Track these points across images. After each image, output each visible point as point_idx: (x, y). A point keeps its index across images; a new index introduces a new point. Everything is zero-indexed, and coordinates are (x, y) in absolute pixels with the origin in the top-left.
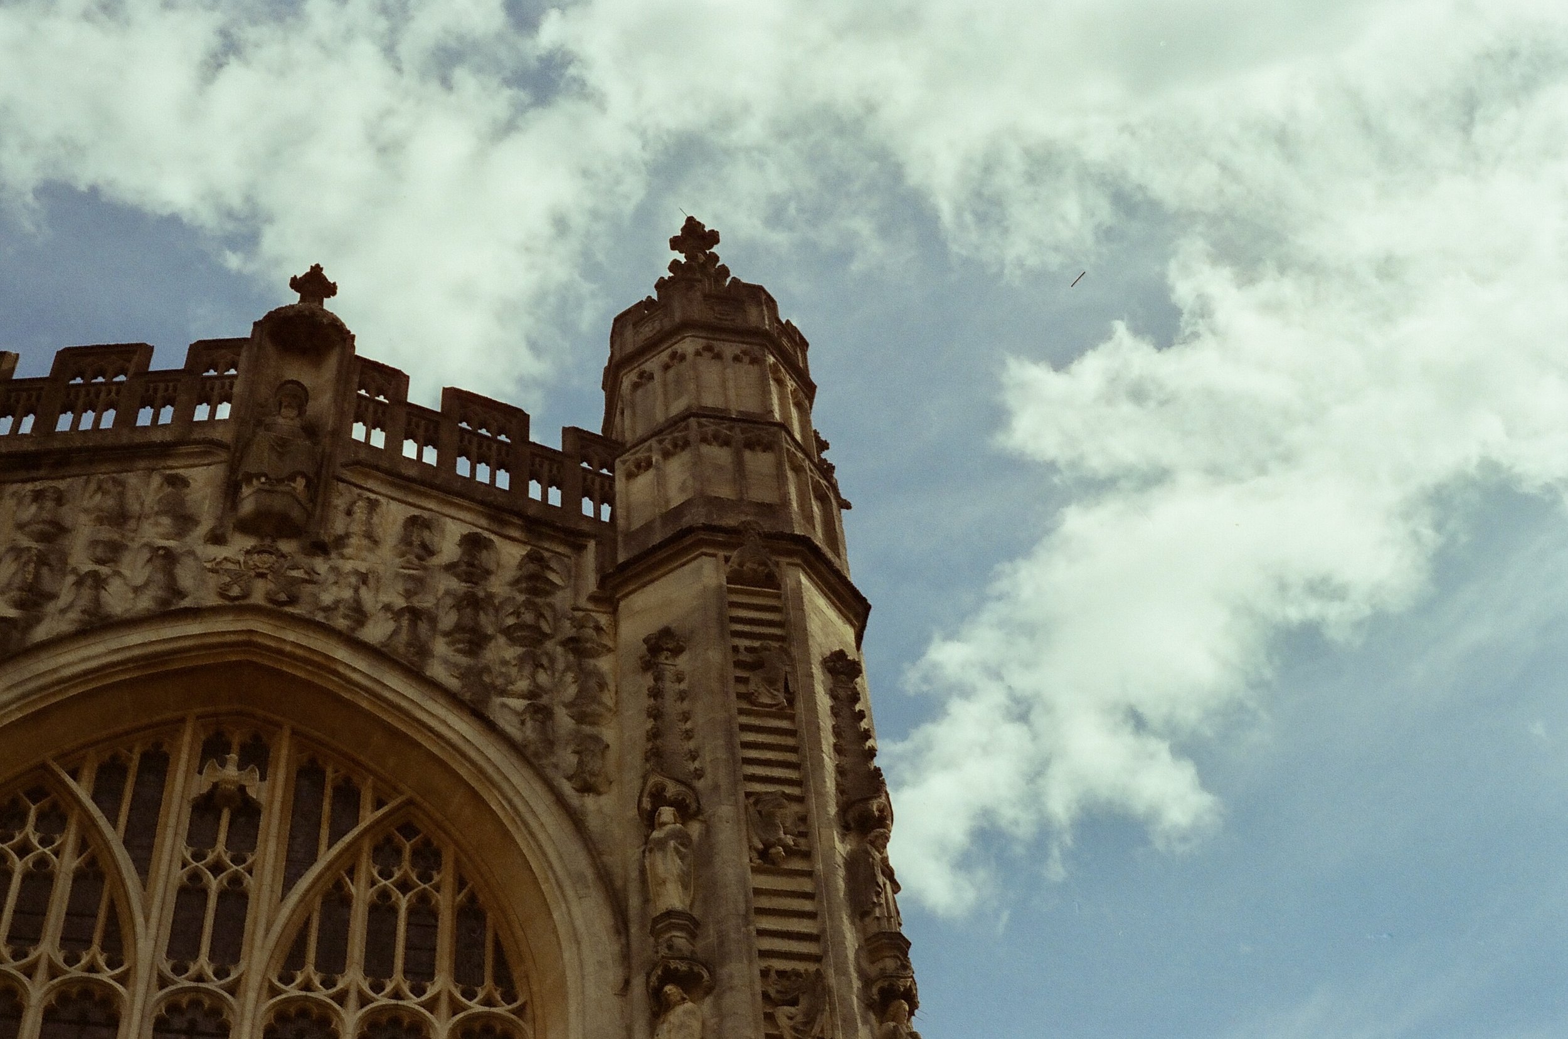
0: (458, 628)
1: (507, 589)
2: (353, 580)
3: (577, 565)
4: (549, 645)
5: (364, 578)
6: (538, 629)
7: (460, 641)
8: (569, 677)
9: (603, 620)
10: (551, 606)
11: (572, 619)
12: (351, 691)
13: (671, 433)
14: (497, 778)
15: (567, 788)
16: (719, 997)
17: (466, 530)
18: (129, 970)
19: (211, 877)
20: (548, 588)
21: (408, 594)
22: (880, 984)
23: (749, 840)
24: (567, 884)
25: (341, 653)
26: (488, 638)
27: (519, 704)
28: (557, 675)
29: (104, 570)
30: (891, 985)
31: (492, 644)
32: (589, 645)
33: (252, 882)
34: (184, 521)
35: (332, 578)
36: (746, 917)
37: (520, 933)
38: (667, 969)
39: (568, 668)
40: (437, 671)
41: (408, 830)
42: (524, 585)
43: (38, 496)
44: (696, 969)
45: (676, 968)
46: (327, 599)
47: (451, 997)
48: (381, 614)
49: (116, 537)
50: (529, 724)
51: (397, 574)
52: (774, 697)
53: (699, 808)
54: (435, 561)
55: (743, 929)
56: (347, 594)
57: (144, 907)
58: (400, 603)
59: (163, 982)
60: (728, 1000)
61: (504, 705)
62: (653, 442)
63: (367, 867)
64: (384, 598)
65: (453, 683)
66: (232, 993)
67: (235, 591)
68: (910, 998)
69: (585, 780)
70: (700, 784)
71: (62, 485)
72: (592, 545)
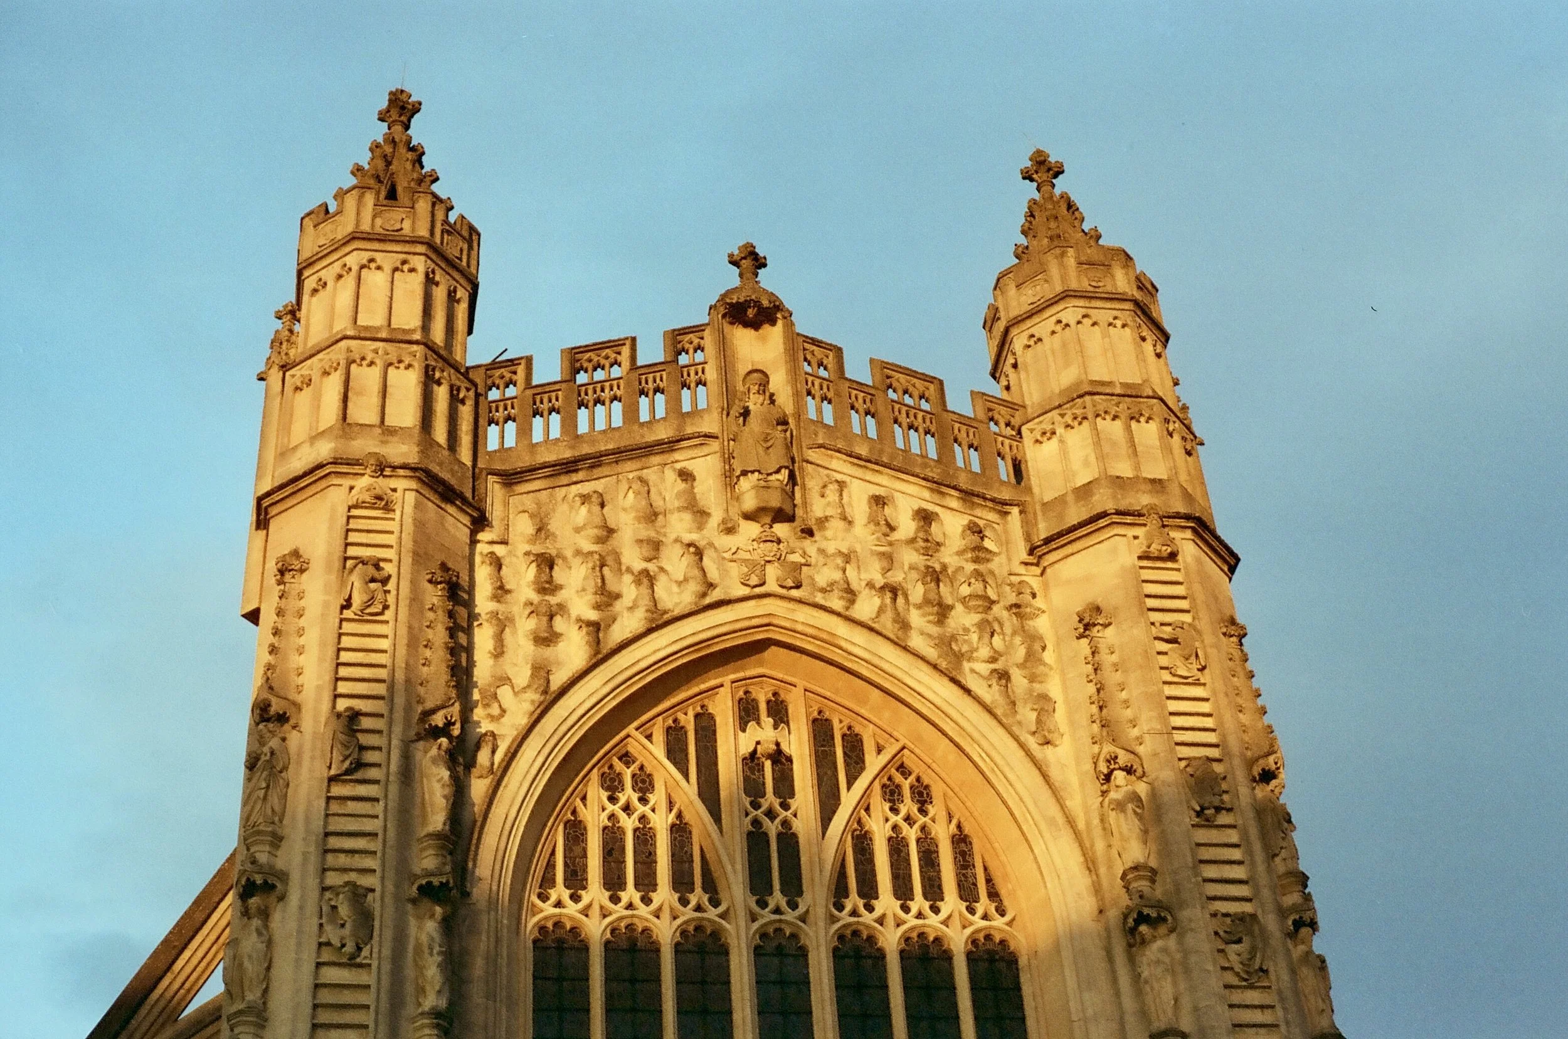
0: (927, 601)
1: (956, 558)
2: (839, 561)
3: (1006, 532)
4: (996, 609)
5: (847, 558)
6: (986, 598)
7: (929, 614)
8: (1018, 640)
9: (1035, 583)
10: (992, 572)
11: (1011, 585)
12: (851, 661)
13: (1071, 408)
14: (976, 735)
15: (1032, 742)
16: (1181, 936)
17: (917, 504)
18: (728, 909)
19: (770, 823)
20: (988, 556)
21: (886, 571)
22: (1292, 918)
23: (1188, 802)
24: (1043, 826)
25: (841, 629)
26: (951, 608)
27: (984, 668)
28: (1007, 638)
29: (652, 567)
30: (1301, 918)
31: (953, 613)
32: (1028, 610)
33: (800, 825)
34: (701, 515)
35: (822, 560)
36: (1194, 867)
37: (1003, 858)
38: (1140, 913)
39: (1014, 633)
40: (916, 642)
41: (903, 769)
42: (970, 555)
43: (585, 498)
44: (1163, 914)
45: (1148, 914)
46: (821, 580)
47: (961, 914)
48: (867, 590)
49: (653, 534)
50: (995, 687)
51: (873, 553)
52: (1189, 670)
53: (1144, 772)
54: (895, 536)
55: (1193, 880)
56: (837, 576)
57: (728, 855)
58: (880, 581)
59: (754, 918)
60: (1190, 940)
61: (973, 671)
62: (1055, 413)
63: (880, 807)
64: (866, 577)
65: (931, 653)
66: (804, 921)
67: (754, 580)
68: (1313, 925)
69: (1045, 736)
70: (1141, 750)
71: (599, 485)
72: (1015, 511)
